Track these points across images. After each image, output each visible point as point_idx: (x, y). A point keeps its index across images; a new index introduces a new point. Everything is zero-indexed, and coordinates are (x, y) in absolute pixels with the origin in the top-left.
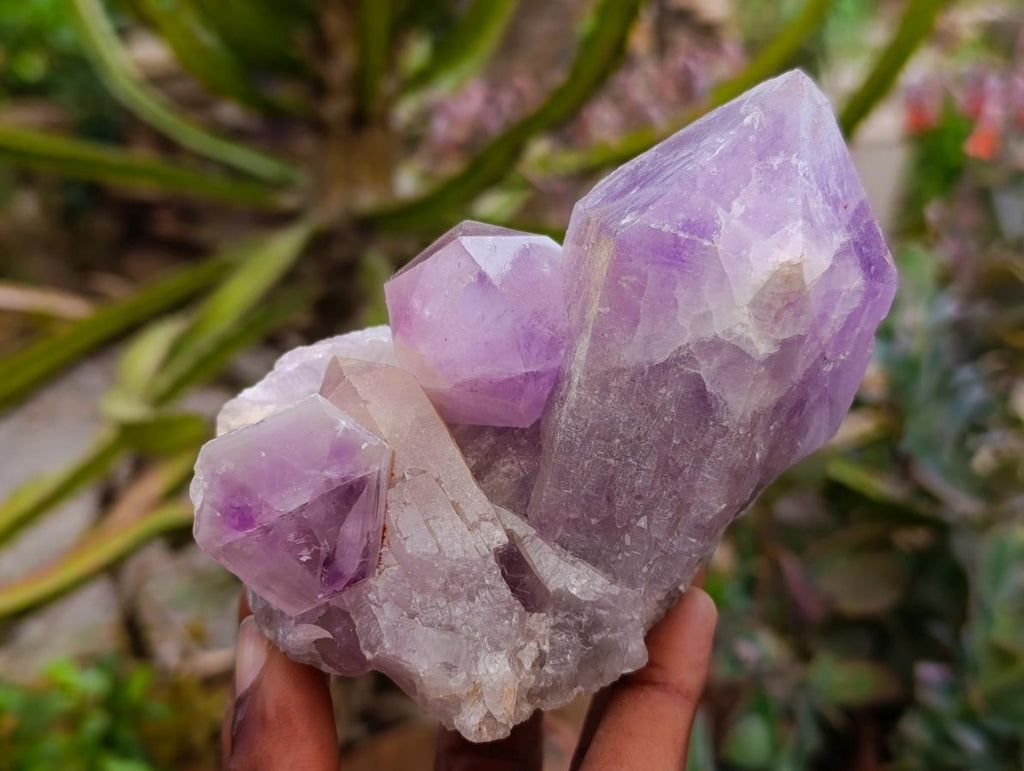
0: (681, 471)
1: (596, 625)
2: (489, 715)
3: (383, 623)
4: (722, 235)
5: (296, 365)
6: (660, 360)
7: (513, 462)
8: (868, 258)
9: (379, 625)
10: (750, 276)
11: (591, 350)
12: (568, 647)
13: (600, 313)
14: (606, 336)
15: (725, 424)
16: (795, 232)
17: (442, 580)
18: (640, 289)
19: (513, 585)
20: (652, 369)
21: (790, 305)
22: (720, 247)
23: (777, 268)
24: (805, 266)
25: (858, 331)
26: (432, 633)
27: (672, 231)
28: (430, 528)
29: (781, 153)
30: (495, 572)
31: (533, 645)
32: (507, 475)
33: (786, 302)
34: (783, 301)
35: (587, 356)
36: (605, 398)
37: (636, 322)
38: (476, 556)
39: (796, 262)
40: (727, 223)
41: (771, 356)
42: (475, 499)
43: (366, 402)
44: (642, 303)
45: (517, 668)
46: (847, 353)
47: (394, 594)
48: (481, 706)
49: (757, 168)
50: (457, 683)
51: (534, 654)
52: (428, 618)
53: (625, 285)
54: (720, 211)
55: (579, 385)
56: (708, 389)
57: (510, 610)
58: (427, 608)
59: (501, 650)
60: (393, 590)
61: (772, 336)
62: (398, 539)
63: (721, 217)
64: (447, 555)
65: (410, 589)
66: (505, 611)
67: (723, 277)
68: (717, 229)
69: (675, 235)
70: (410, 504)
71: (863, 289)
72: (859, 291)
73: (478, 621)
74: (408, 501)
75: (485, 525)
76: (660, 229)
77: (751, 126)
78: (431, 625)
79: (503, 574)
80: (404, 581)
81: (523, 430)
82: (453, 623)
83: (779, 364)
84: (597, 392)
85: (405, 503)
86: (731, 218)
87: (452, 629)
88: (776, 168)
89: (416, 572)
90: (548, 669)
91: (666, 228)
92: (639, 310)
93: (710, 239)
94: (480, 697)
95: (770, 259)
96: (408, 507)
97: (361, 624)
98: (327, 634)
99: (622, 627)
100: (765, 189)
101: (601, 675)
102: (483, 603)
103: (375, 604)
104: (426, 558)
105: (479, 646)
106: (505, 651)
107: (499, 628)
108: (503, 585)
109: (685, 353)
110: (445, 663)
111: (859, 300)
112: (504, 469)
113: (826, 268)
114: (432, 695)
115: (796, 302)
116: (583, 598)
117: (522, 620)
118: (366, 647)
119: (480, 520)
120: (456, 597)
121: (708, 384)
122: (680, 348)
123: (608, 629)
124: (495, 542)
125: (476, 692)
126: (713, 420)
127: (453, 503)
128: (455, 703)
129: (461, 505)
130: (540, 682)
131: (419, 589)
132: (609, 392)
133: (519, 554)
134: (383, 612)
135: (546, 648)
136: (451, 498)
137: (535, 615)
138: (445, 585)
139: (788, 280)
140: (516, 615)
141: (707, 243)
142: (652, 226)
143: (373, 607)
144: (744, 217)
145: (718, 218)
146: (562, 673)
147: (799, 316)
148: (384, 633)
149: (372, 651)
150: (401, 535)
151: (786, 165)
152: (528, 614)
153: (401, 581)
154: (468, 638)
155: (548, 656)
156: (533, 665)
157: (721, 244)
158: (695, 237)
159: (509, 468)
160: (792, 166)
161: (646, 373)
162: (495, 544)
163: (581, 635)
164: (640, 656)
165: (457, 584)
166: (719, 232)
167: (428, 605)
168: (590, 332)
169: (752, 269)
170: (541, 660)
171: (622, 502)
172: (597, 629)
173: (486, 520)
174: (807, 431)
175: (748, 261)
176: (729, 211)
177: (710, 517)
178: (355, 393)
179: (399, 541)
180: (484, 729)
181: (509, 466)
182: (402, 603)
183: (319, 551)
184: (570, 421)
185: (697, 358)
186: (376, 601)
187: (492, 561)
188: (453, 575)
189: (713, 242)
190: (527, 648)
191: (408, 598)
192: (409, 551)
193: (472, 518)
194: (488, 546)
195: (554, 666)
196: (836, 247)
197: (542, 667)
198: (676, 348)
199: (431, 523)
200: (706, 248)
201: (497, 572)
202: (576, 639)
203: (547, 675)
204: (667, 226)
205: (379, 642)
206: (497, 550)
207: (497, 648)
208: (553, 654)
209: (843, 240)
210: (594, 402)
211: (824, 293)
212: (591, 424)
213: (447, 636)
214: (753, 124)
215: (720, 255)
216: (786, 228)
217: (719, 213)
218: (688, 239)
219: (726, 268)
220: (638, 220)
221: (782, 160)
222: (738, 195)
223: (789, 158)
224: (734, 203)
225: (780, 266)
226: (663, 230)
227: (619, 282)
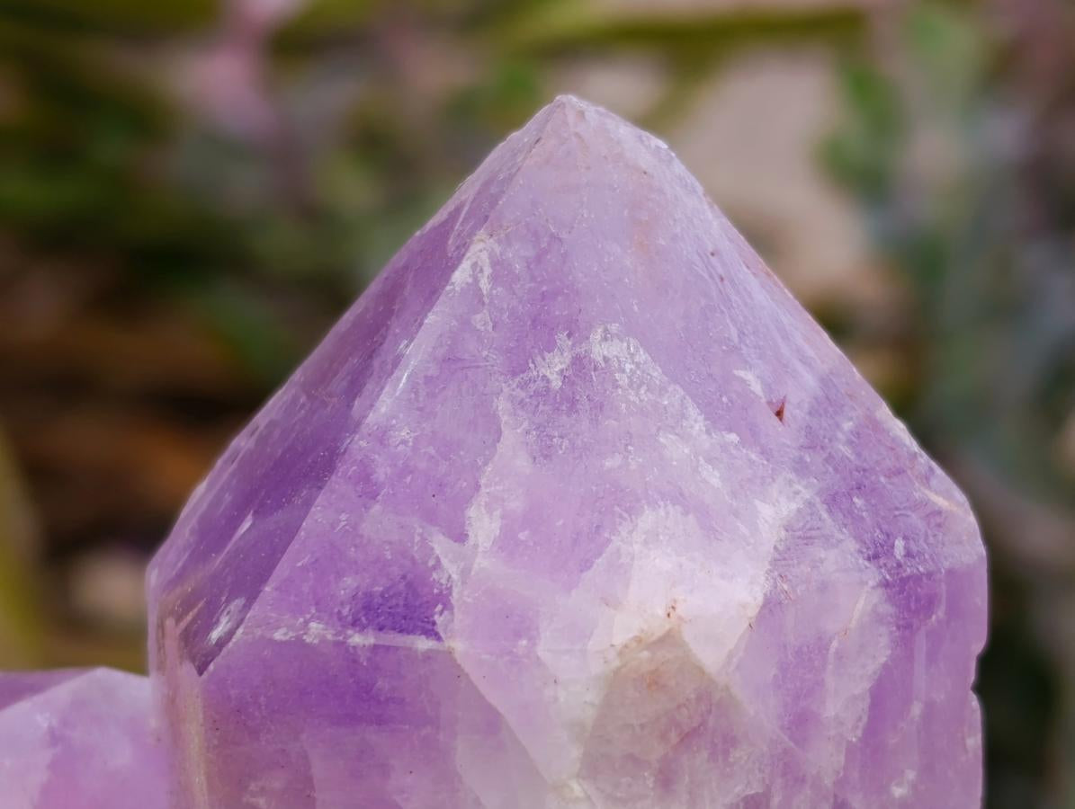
4: (458, 609)
10: (556, 699)
16: (639, 548)
21: (689, 737)
22: (462, 648)
23: (617, 663)
24: (688, 635)
25: (916, 710)
27: (330, 636)
29: (561, 337)
33: (674, 737)
34: (663, 737)
39: (659, 633)
40: (465, 573)
49: (511, 398)
53: (262, 801)
54: (440, 545)
63: (446, 562)
67: (492, 723)
68: (444, 599)
69: (343, 645)
71: (887, 609)
72: (878, 619)
76: (299, 638)
77: (473, 288)
88: (556, 383)
91: (317, 631)
93: (431, 632)
95: (593, 645)
100: (544, 453)
111: (884, 641)
113: (752, 612)
115: (703, 723)
139: (654, 682)
141: (424, 644)
142: (279, 635)
144: (507, 544)
145: (438, 566)
147: (726, 753)
151: (580, 364)
157: (462, 637)
158: (392, 636)
160: (595, 366)
166: (447, 606)
169: (555, 682)
175: (539, 663)
176: (461, 537)
189: (439, 638)
200: (428, 657)
204: (313, 625)
209: (788, 508)
211: (774, 671)
214: (476, 280)
215: (467, 667)
216: (616, 541)
217: (438, 551)
218: (375, 648)
219: (494, 697)
220: (240, 631)
221: (567, 357)
222: (477, 487)
223: (584, 346)
224: (472, 512)
225: (620, 654)
226: (308, 639)
227: (246, 799)
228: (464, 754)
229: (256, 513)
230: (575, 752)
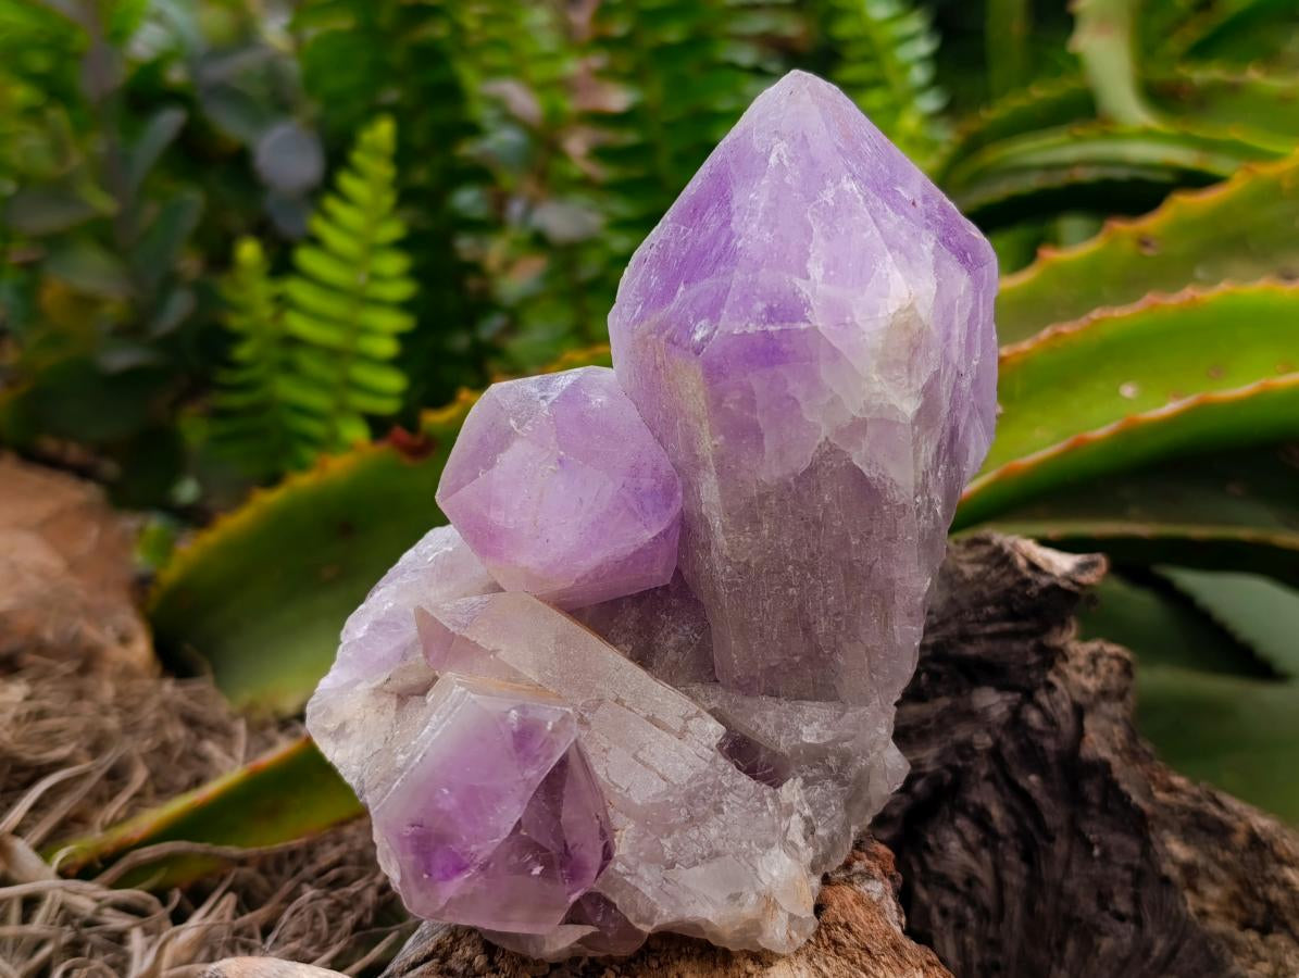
0: (871, 567)
1: (846, 759)
2: (792, 918)
3: (648, 891)
4: (815, 308)
5: (365, 627)
6: (805, 466)
7: (674, 631)
8: (960, 248)
9: (644, 895)
10: (865, 340)
11: (723, 488)
12: (828, 798)
13: (716, 446)
14: (733, 466)
15: (900, 503)
16: (889, 270)
17: (683, 811)
18: (749, 401)
19: (751, 772)
20: (798, 480)
21: (916, 349)
22: (820, 325)
23: (891, 321)
24: (917, 305)
25: (979, 327)
26: (699, 871)
27: (759, 329)
28: (642, 762)
29: (829, 183)
30: (730, 770)
31: (795, 817)
32: (678, 649)
33: (912, 350)
34: (908, 350)
35: (721, 497)
36: (758, 531)
37: (761, 437)
38: (704, 766)
39: (906, 305)
40: (814, 292)
41: (919, 412)
42: (669, 701)
43: (494, 652)
44: (758, 417)
45: (794, 851)
46: (978, 355)
47: (642, 854)
48: (780, 913)
49: (812, 213)
50: (750, 907)
51: (801, 826)
52: (688, 859)
53: (731, 406)
54: (799, 282)
55: (725, 530)
56: (867, 474)
57: (762, 800)
58: (682, 849)
59: (772, 845)
60: (640, 850)
61: (913, 390)
62: (620, 794)
63: (804, 289)
64: (676, 782)
65: (657, 839)
66: (758, 804)
67: (835, 355)
68: (807, 305)
69: (766, 332)
70: (610, 748)
71: (971, 284)
72: (968, 290)
73: (738, 830)
74: (606, 746)
75: (692, 724)
76: (745, 332)
77: (780, 165)
78: (696, 864)
79: (739, 768)
80: (646, 835)
81: (666, 588)
82: (715, 848)
83: (926, 414)
84: (747, 529)
85: (604, 750)
86: (816, 284)
87: (718, 854)
88: (832, 203)
89: (655, 820)
90: (821, 832)
91: (752, 328)
92: (758, 425)
93: (805, 320)
94: (776, 906)
95: (880, 315)
96: (611, 752)
97: (621, 900)
98: (588, 930)
99: (872, 748)
101: (868, 805)
102: (732, 810)
103: (629, 874)
104: (658, 801)
105: (751, 855)
106: (777, 844)
107: (759, 825)
108: (744, 779)
109: (827, 448)
110: (730, 897)
111: (971, 298)
112: (670, 643)
114: (728, 933)
115: (921, 342)
116: (822, 741)
117: (776, 801)
118: (638, 922)
119: (685, 722)
120: (704, 819)
121: (865, 470)
122: (820, 446)
123: (859, 758)
124: (713, 738)
125: (769, 903)
126: (887, 504)
127: (647, 718)
128: (756, 926)
129: (658, 717)
130: (817, 849)
131: (665, 835)
132: (760, 522)
133: (744, 739)
134: (641, 878)
135: (808, 812)
136: (643, 714)
137: (784, 786)
138: (689, 814)
139: (906, 327)
140: (769, 800)
141: (803, 326)
142: (735, 332)
143: (628, 879)
144: (827, 279)
145: (800, 291)
146: (835, 828)
147: (927, 354)
148: (655, 899)
149: (648, 921)
150: (621, 788)
151: (839, 194)
152: (778, 791)
153: (644, 837)
154: (737, 854)
155: (813, 818)
156: (806, 838)
157: (819, 320)
158: (786, 325)
159: (674, 638)
160: (847, 193)
161: (794, 486)
162: (714, 741)
163: (835, 779)
164: (901, 767)
165: (699, 803)
166: (810, 308)
167: (682, 845)
168: (713, 469)
169: (864, 333)
170: (810, 830)
171: (822, 627)
172: (849, 763)
173: (691, 718)
174: (967, 451)
175: (857, 326)
176: (808, 278)
177: (920, 599)
178: (476, 647)
179: (623, 798)
180: (794, 934)
181: (673, 638)
182: (654, 858)
183: (551, 856)
184: (729, 569)
185: (842, 447)
186: (628, 871)
187: (722, 761)
188: (691, 798)
189: (809, 322)
190: (792, 825)
191: (659, 851)
192: (639, 802)
193: (677, 725)
194: (708, 747)
195: (824, 826)
196: (930, 258)
197: (812, 833)
198: (816, 447)
199: (641, 755)
200: (805, 331)
201: (731, 769)
202: (830, 785)
203: (820, 838)
204: (751, 325)
205: (653, 912)
206: (720, 746)
207: (769, 846)
208: (817, 814)
209: (931, 245)
210: (749, 540)
212: (756, 564)
213: (715, 865)
214: (781, 162)
215: (823, 332)
216: (878, 269)
217: (798, 285)
218: (782, 330)
219: (835, 344)
220: (717, 333)
221: (833, 191)
222: (809, 254)
223: (840, 186)
224: (808, 266)
225: (893, 317)
226: (749, 331)
227: (724, 405)
228: (825, 373)
229: (685, 282)
230: (874, 363)
